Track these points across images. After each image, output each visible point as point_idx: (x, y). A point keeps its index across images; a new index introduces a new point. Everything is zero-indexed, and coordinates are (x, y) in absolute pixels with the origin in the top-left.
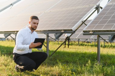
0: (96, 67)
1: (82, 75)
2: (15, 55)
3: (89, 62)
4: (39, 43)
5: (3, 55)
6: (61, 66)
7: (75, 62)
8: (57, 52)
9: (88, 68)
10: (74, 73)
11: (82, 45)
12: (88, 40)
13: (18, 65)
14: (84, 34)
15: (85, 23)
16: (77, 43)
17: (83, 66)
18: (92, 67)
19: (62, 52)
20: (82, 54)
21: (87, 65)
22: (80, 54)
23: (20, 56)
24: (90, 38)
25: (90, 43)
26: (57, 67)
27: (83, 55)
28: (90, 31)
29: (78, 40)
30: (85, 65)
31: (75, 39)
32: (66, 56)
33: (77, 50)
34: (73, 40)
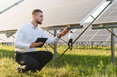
0: (109, 69)
1: (92, 76)
3: (101, 63)
5: (5, 57)
9: (100, 69)
10: (83, 73)
11: (96, 48)
12: (104, 44)
16: (91, 47)
17: (94, 67)
18: (104, 68)
20: (95, 56)
21: (99, 65)
22: (93, 57)
23: (22, 54)
24: (106, 41)
26: (64, 68)
27: (96, 58)
30: (96, 67)
31: (88, 42)
32: (77, 59)
33: (90, 53)
34: (86, 44)
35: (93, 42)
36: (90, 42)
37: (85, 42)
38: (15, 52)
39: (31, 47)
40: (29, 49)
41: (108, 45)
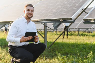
2: (11, 47)
3: (91, 54)
4: (30, 37)
6: (60, 59)
7: (75, 54)
8: (56, 43)
9: (90, 60)
12: (89, 30)
13: (14, 59)
14: (85, 23)
15: (85, 11)
17: (85, 58)
19: (61, 43)
20: (83, 45)
21: (89, 56)
22: (81, 45)
24: (92, 28)
25: (92, 33)
26: (56, 59)
28: (91, 20)
29: (78, 30)
30: (86, 57)
31: (75, 29)
32: (66, 48)
33: (78, 41)
34: (73, 30)
35: (79, 29)
36: (76, 29)
37: (72, 29)
38: (9, 46)
39: (21, 42)
40: (19, 43)
41: (93, 31)
